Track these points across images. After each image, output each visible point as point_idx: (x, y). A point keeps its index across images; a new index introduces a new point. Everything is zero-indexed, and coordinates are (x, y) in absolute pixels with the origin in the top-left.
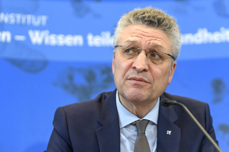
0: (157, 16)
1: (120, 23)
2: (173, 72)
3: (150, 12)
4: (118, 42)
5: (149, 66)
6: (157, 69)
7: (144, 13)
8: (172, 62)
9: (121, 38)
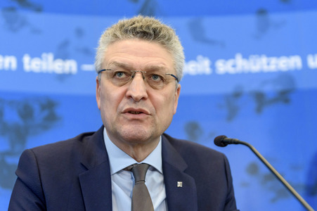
0: (151, 25)
1: (101, 39)
2: (178, 99)
3: (141, 21)
4: (102, 65)
5: (148, 93)
6: (159, 96)
7: (134, 23)
8: (176, 85)
9: (105, 59)
